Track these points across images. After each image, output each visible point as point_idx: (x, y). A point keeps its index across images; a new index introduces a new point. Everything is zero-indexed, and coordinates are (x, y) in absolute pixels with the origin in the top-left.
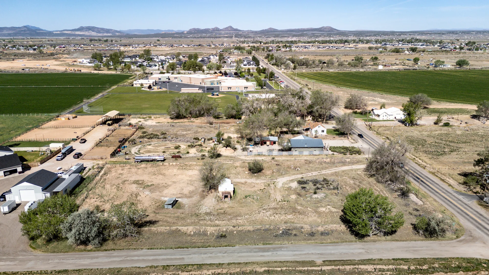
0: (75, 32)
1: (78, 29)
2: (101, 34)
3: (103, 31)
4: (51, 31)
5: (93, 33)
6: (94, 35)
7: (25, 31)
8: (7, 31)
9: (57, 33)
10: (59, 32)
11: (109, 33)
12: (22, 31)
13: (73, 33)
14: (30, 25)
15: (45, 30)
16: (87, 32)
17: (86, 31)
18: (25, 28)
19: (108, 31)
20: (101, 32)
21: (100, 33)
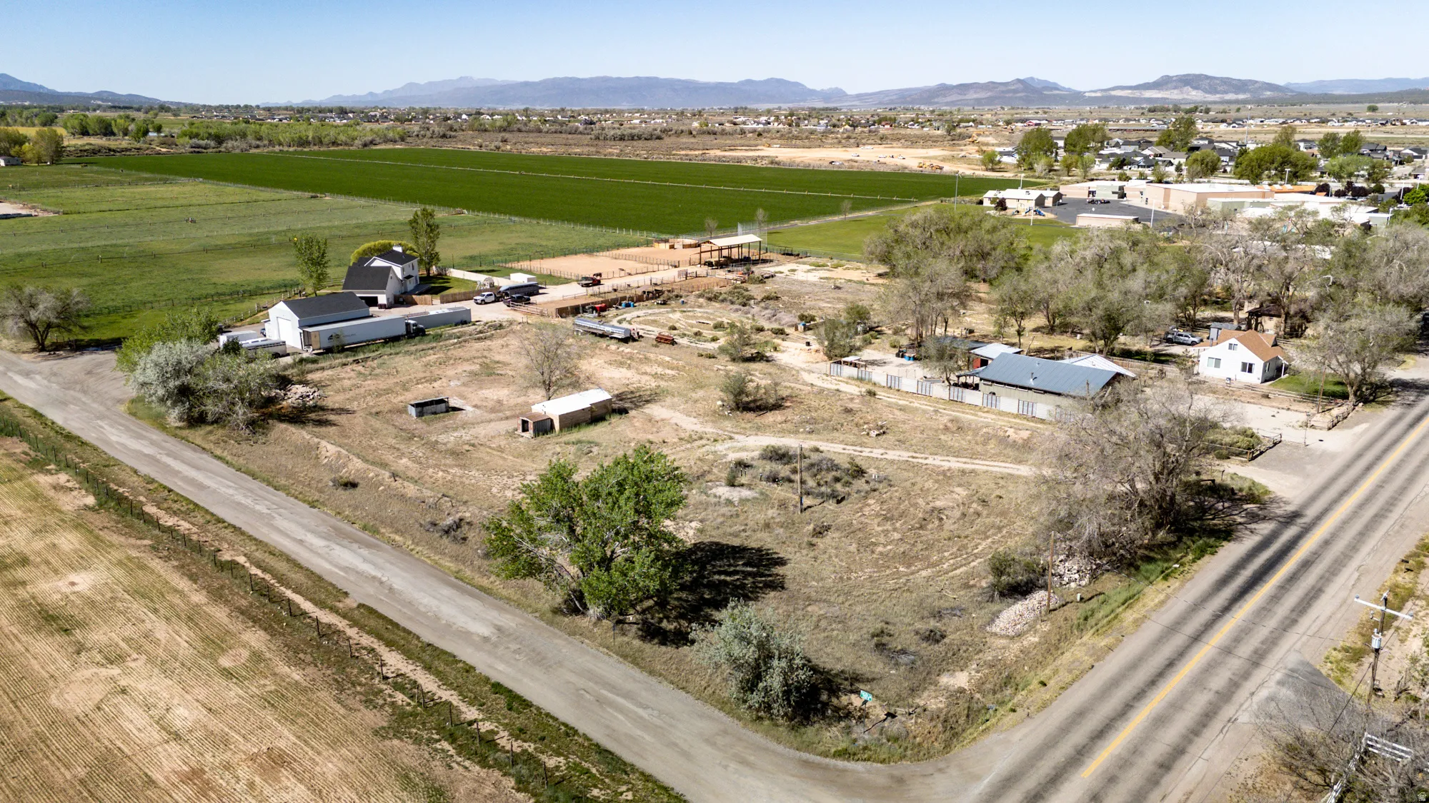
0: (1143, 92)
1: (1154, 82)
2: (1218, 96)
3: (1226, 87)
4: (1080, 92)
5: (1194, 93)
6: (1195, 98)
7: (1015, 91)
8: (975, 92)
9: (1093, 95)
10: (1099, 94)
11: (1244, 92)
12: (1009, 91)
13: (1137, 94)
14: (1036, 76)
15: (1069, 90)
16: (1176, 91)
17: (1175, 88)
18: (1020, 86)
19: (1241, 86)
20: (1219, 88)
21: (1215, 92)
